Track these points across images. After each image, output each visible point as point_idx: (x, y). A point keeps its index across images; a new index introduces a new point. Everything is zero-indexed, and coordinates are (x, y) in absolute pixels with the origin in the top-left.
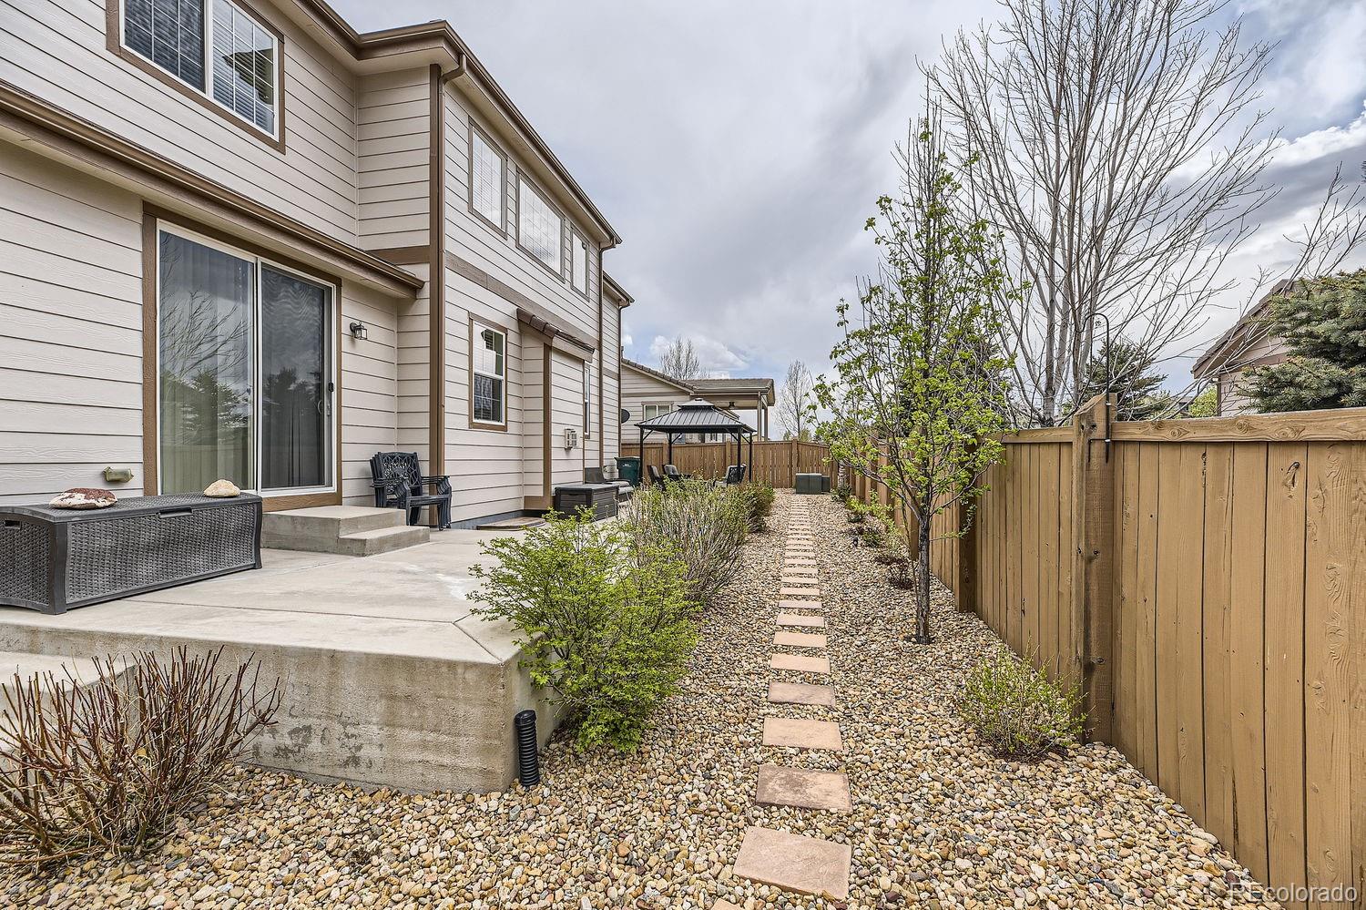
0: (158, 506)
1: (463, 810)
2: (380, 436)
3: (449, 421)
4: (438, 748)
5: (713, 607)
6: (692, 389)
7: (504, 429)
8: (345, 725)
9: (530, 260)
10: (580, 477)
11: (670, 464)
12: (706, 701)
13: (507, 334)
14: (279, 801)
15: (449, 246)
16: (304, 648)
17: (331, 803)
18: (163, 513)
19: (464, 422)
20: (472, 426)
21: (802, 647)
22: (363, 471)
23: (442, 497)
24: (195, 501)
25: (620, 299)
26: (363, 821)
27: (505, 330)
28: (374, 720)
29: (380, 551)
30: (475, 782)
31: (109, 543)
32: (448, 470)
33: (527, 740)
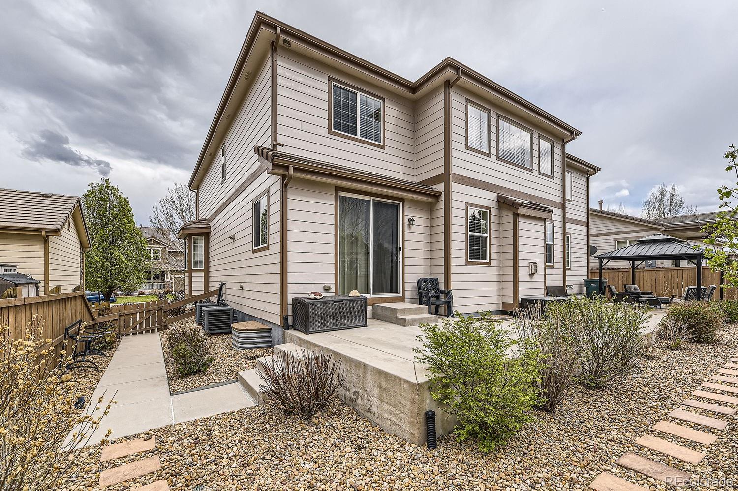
0: (334, 299)
1: (399, 446)
2: (421, 270)
3: (453, 261)
4: (395, 415)
5: (609, 389)
6: (663, 225)
7: (489, 264)
8: (368, 395)
9: (507, 165)
10: (542, 292)
11: (633, 283)
12: (562, 446)
13: (490, 211)
14: (346, 417)
15: (454, 170)
16: (356, 360)
17: (360, 424)
18: (335, 302)
19: (464, 262)
20: (468, 263)
21: (682, 438)
22: (414, 287)
23: (448, 300)
24: (345, 298)
25: (587, 170)
26: (367, 436)
27: (489, 208)
28: (376, 396)
29: (412, 325)
30: (408, 437)
31: (320, 312)
32: (453, 286)
33: (430, 425)
